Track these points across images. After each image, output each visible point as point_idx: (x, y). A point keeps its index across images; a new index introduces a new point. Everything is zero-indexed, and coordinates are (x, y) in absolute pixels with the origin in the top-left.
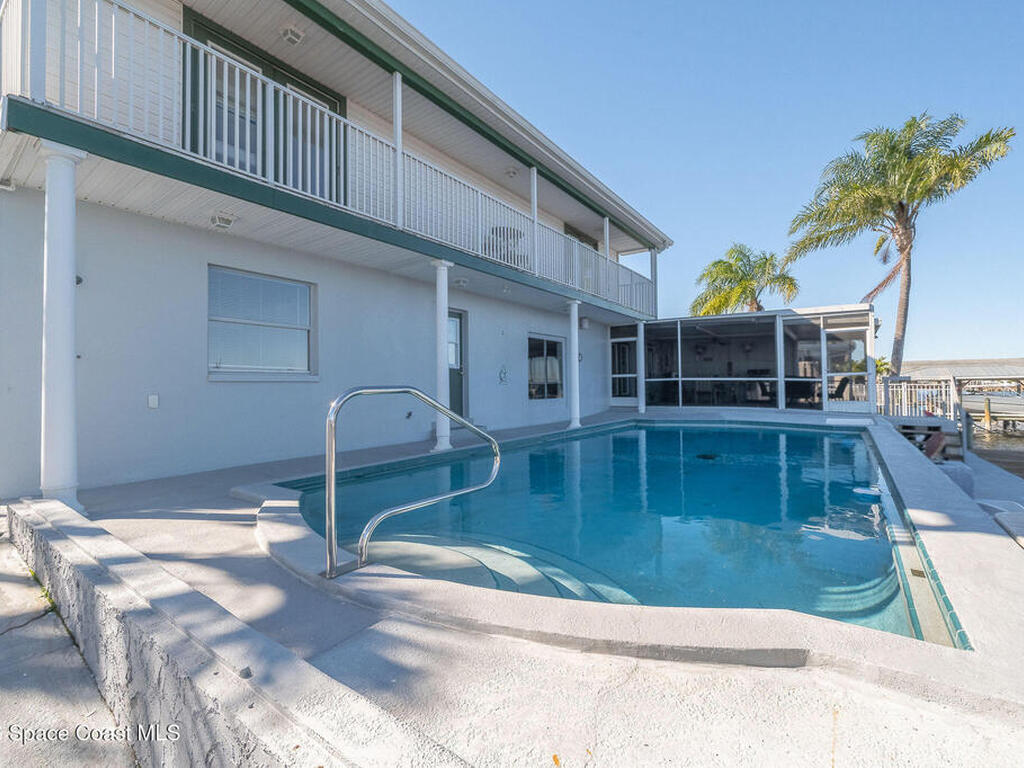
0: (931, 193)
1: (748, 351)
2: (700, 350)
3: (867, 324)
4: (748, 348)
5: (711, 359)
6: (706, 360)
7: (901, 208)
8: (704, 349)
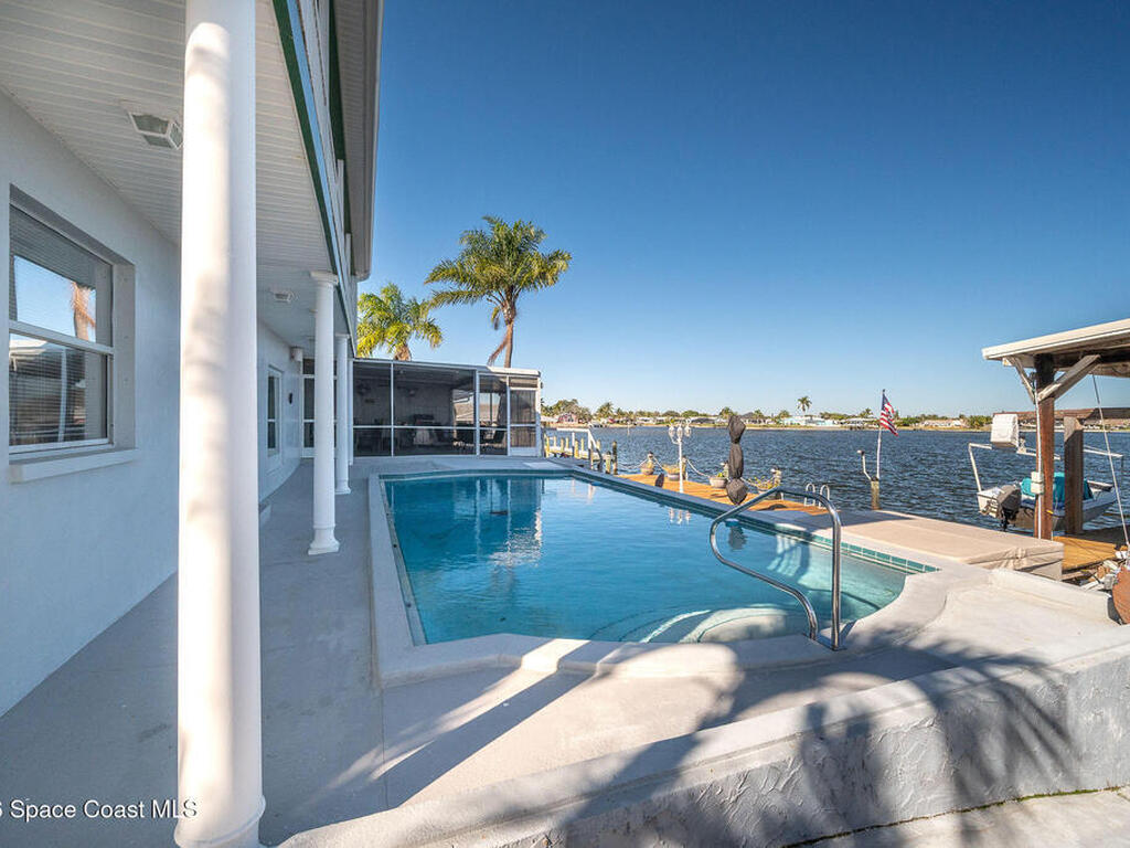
0: (530, 282)
1: (412, 395)
2: (363, 390)
3: (536, 386)
4: (412, 392)
5: (373, 401)
6: (367, 401)
7: (511, 288)
8: (368, 389)
